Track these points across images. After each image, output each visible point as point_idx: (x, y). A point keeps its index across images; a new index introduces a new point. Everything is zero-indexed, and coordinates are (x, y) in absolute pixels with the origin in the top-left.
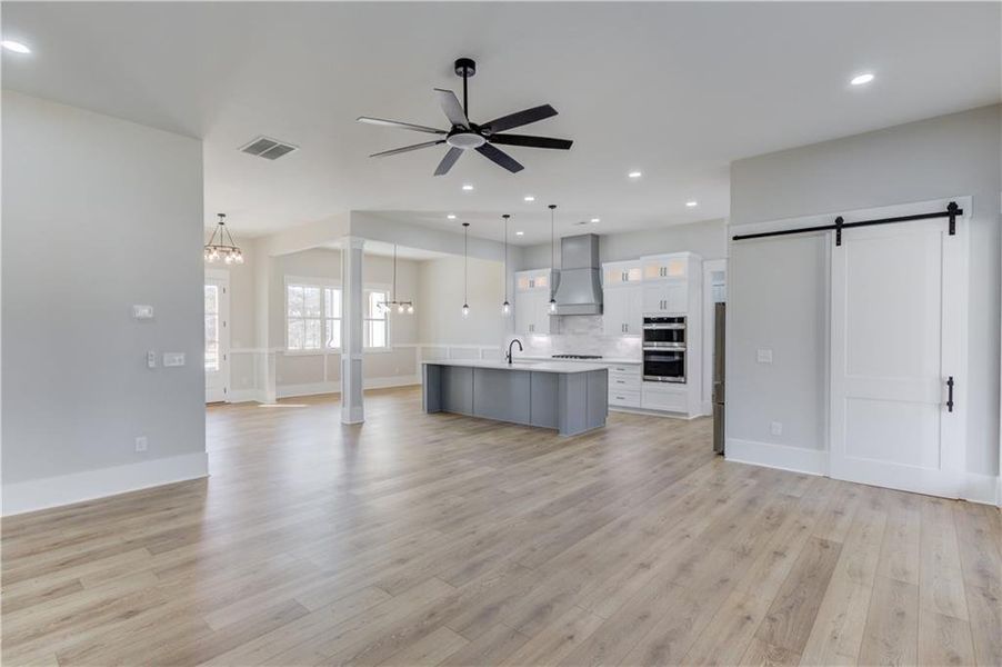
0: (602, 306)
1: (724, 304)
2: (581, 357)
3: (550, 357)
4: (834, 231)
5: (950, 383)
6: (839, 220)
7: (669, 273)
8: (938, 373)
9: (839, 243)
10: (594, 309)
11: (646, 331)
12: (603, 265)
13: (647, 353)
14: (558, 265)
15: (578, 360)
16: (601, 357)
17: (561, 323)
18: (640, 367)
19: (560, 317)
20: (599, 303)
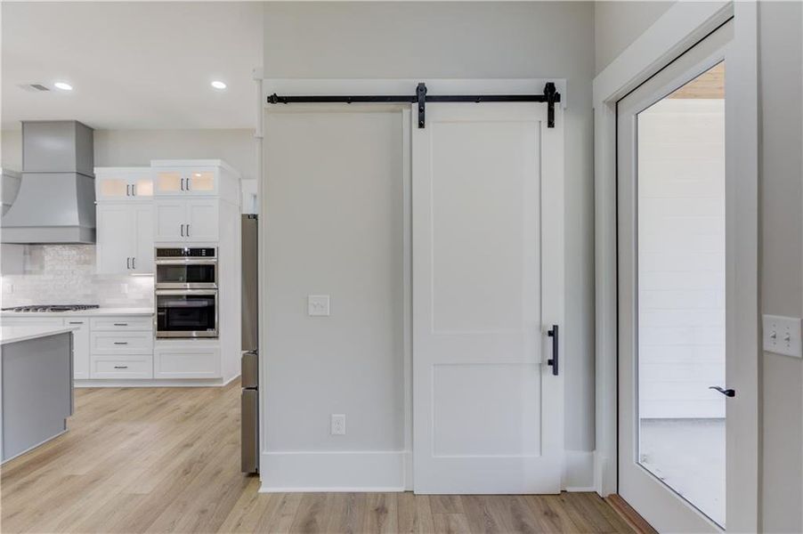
0: (94, 231)
1: (255, 217)
4: (415, 106)
5: (553, 333)
6: (421, 88)
7: (192, 187)
8: (538, 319)
9: (421, 125)
11: (159, 267)
13: (159, 298)
16: (97, 307)
17: (28, 256)
18: (151, 319)
19: (27, 246)
20: (90, 227)
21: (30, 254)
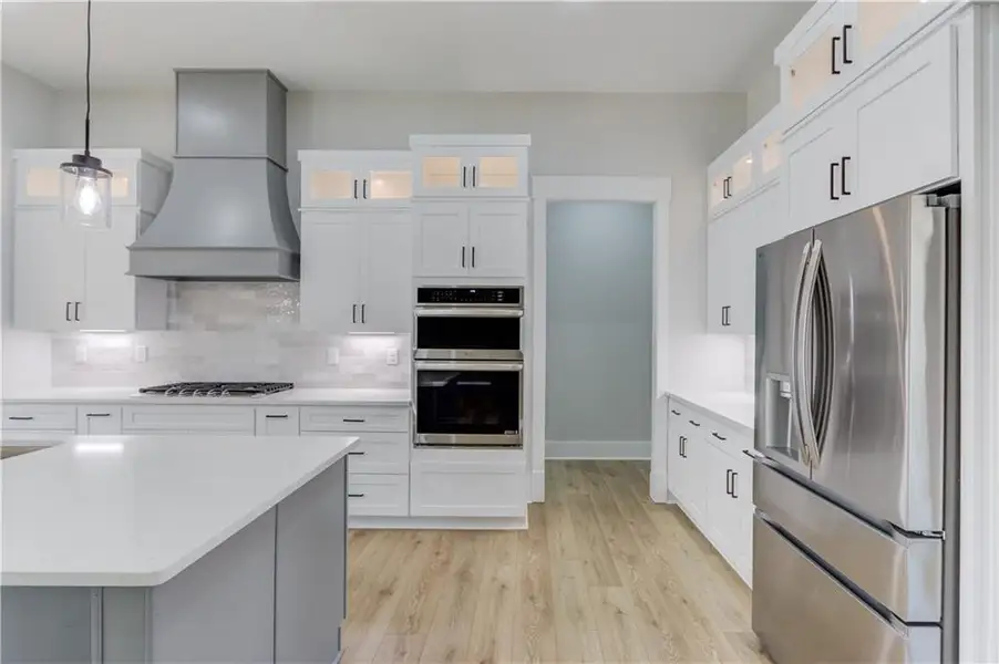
0: (295, 260)
2: (238, 389)
3: (132, 392)
7: (482, 183)
10: (273, 264)
11: (422, 321)
12: (302, 155)
13: (421, 374)
14: (164, 148)
15: (225, 399)
16: (291, 386)
17: (174, 301)
18: (406, 412)
19: (173, 283)
20: (288, 250)
21: (178, 296)
